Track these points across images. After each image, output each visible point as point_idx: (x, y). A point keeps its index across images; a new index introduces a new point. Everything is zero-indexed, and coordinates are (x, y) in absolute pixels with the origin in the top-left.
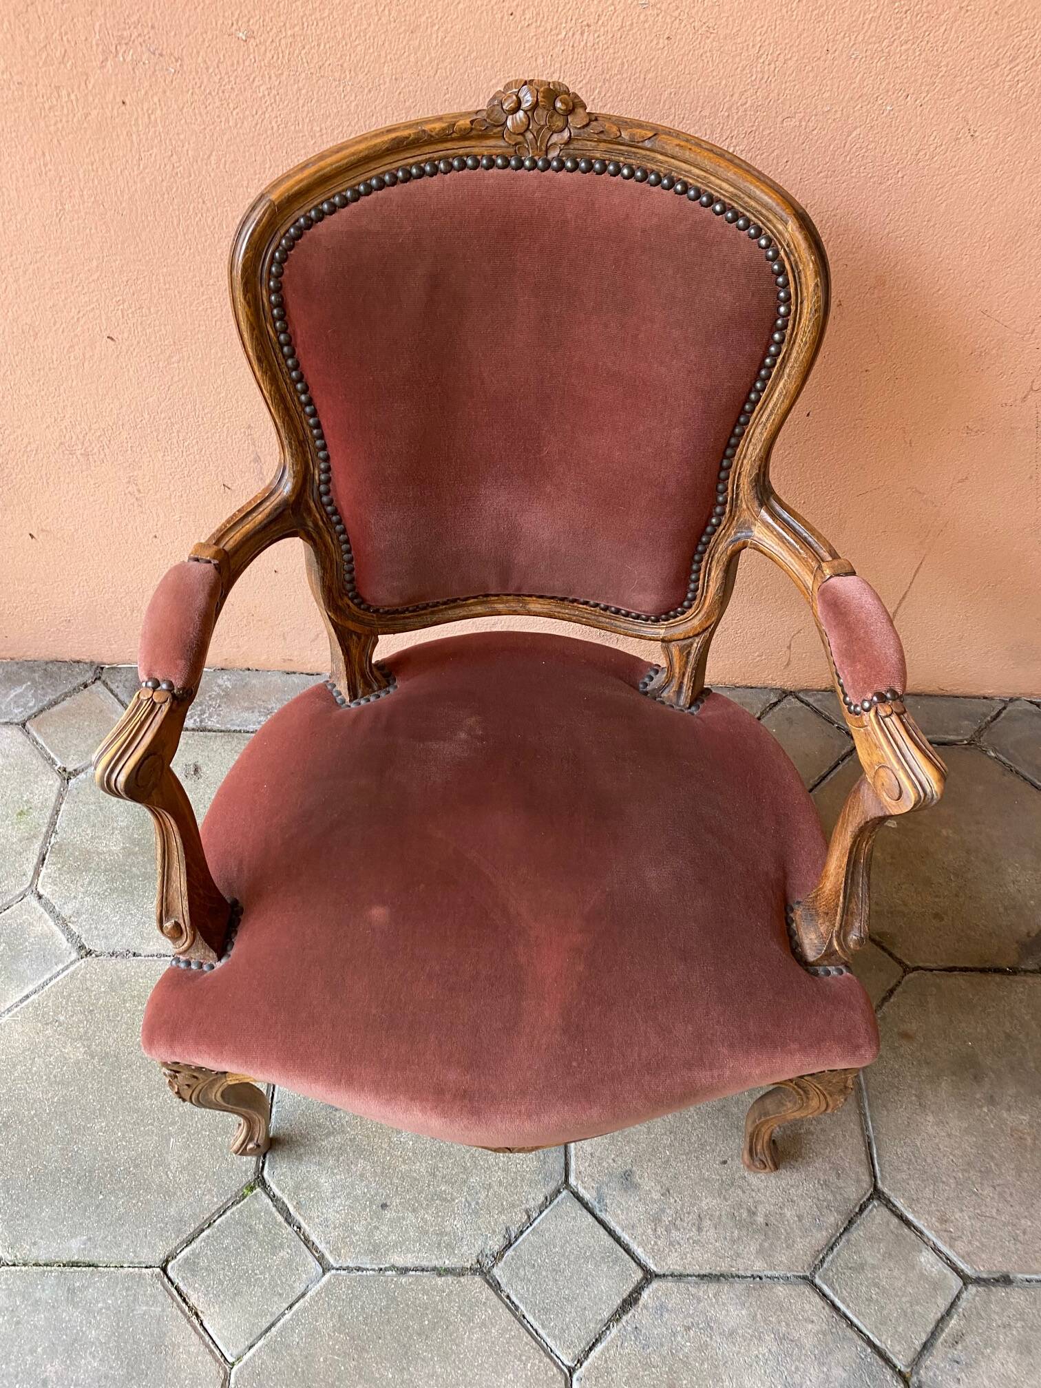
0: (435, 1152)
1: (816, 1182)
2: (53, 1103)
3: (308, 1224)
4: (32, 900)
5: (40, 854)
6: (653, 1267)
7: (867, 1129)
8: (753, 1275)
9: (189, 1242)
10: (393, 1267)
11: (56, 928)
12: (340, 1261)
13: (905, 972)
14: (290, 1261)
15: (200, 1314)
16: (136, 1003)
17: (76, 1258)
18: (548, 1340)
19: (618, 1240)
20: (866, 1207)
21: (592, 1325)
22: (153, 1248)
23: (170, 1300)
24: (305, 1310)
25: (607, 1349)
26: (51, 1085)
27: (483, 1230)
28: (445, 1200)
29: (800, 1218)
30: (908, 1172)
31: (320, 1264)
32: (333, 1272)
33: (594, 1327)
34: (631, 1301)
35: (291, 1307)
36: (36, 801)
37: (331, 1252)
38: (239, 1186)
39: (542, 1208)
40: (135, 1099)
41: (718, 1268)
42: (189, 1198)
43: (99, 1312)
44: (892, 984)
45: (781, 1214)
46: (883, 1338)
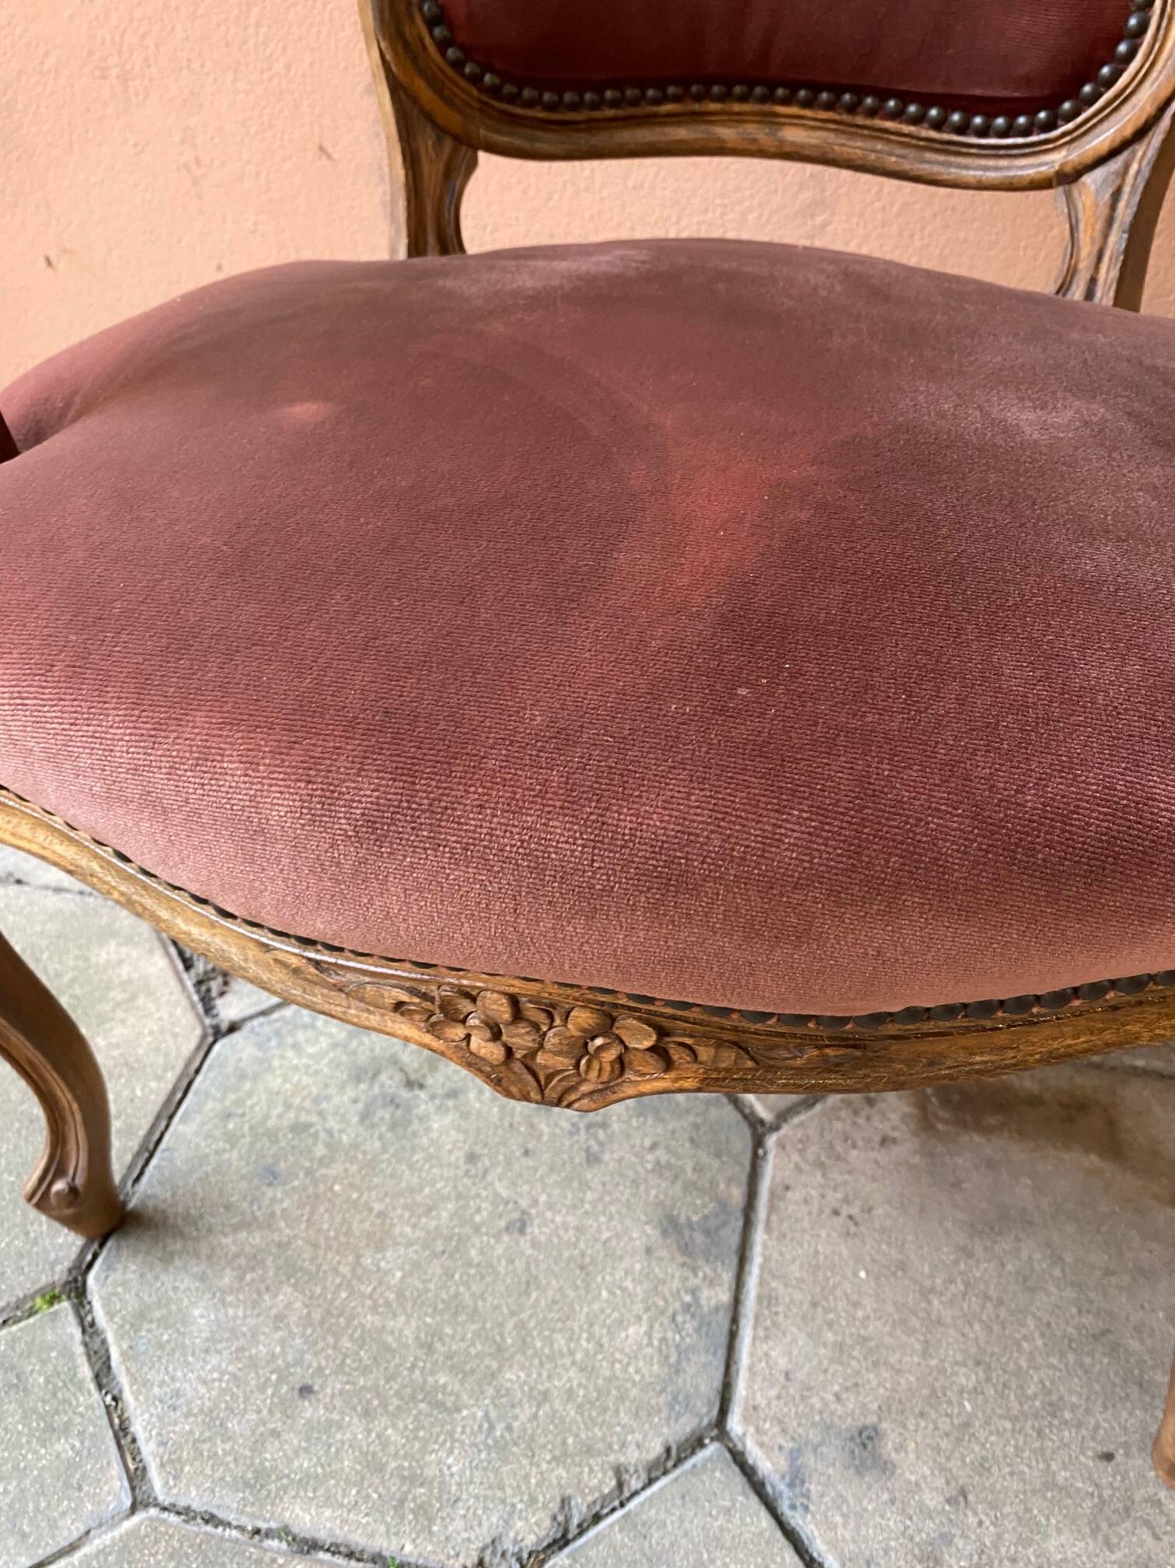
0: (443, 1301)
3: (136, 1395)
10: (285, 1533)
12: (175, 1491)
14: (71, 1466)
27: (509, 1491)
28: (441, 1406)
31: (133, 1489)
32: (153, 1512)
37: (162, 1465)
38: (29, 1287)
39: (655, 1472)
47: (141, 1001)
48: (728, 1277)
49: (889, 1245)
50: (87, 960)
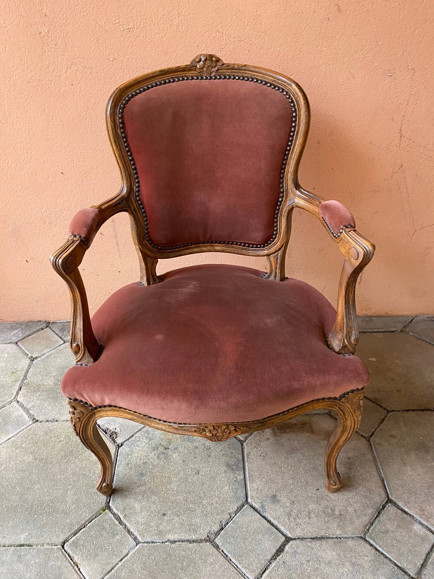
0: (186, 491)
1: (361, 496)
2: (17, 479)
3: (129, 524)
4: (15, 403)
5: (19, 387)
6: (289, 535)
7: (381, 474)
8: (336, 537)
9: (75, 534)
10: (169, 541)
11: (24, 413)
12: (144, 539)
13: (388, 412)
14: (121, 540)
15: (79, 565)
16: (56, 439)
17: (23, 542)
18: (242, 569)
19: (272, 524)
20: (385, 507)
21: (263, 562)
22: (58, 537)
23: (65, 559)
24: (128, 561)
25: (271, 572)
26: (17, 472)
27: (210, 522)
28: (192, 511)
29: (355, 511)
30: (402, 491)
31: (135, 541)
32: (141, 544)
33: (264, 563)
34: (280, 550)
35: (121, 560)
36: (19, 368)
37: (140, 535)
38: (98, 509)
39: (236, 512)
40: (54, 476)
41: (320, 534)
42: (75, 515)
43: (32, 565)
44: (383, 417)
45: (346, 510)
46: (402, 562)
48: (242, 473)
49: (272, 460)
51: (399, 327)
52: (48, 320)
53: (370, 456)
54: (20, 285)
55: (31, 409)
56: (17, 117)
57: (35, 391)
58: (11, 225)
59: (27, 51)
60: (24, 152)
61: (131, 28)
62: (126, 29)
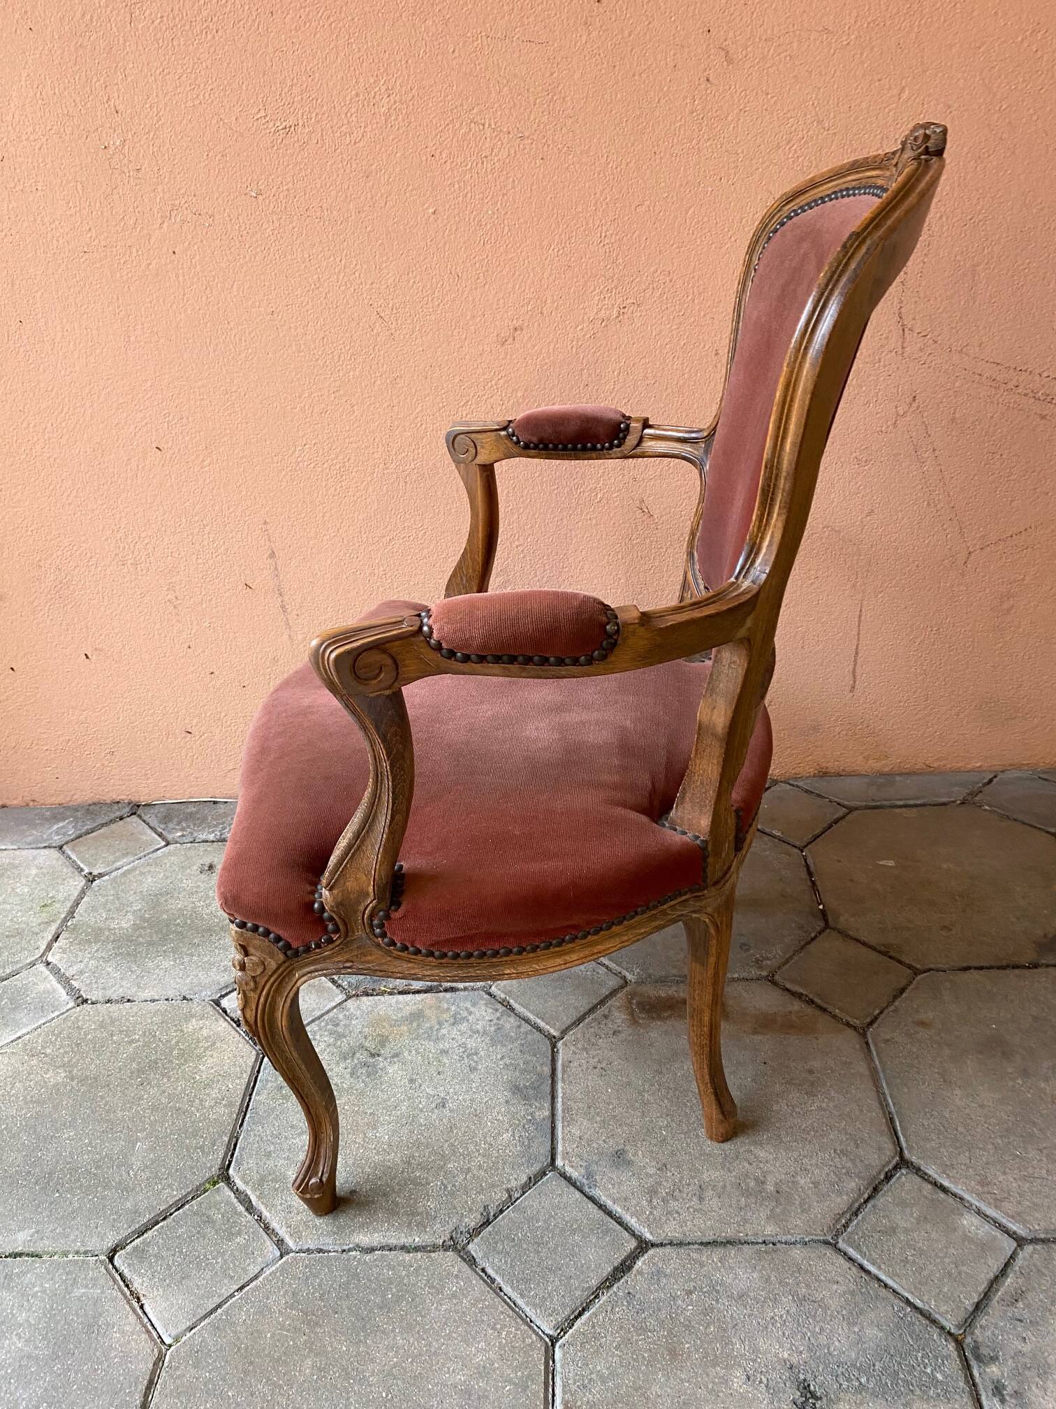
0: (411, 1143)
1: (832, 1152)
2: (24, 1119)
3: (269, 1211)
4: (41, 967)
5: (56, 933)
6: (648, 1236)
7: (887, 1105)
8: (764, 1242)
9: (141, 1233)
10: (358, 1247)
11: (58, 985)
12: (301, 1245)
13: (915, 974)
14: (246, 1246)
15: (142, 1298)
16: (123, 1036)
17: (20, 1248)
18: (527, 1310)
19: (609, 1213)
20: (892, 1176)
21: (578, 1293)
22: (102, 1237)
23: (111, 1283)
24: (257, 1289)
25: (595, 1315)
26: (26, 1103)
27: (459, 1209)
28: (420, 1184)
29: (816, 1184)
30: (937, 1141)
31: (279, 1249)
32: (292, 1254)
33: (580, 1295)
34: (623, 1268)
35: (241, 1288)
36: (60, 897)
37: (291, 1236)
38: (201, 1180)
39: (525, 1188)
40: (108, 1112)
41: (724, 1234)
42: (147, 1192)
43: (35, 1295)
44: (903, 982)
45: (793, 1182)
46: (925, 1298)
47: (218, 1044)
48: (547, 1105)
49: (622, 1076)
50: (182, 1031)
51: (959, 793)
52: (135, 799)
53: (862, 1068)
54: (73, 714)
55: (76, 977)
56: (63, 328)
57: (89, 941)
58: (52, 571)
59: (79, 187)
60: (78, 405)
61: (290, 127)
62: (280, 128)
